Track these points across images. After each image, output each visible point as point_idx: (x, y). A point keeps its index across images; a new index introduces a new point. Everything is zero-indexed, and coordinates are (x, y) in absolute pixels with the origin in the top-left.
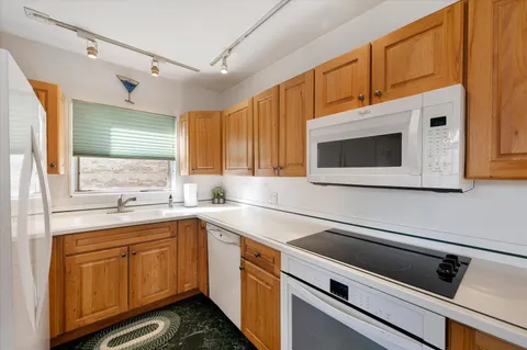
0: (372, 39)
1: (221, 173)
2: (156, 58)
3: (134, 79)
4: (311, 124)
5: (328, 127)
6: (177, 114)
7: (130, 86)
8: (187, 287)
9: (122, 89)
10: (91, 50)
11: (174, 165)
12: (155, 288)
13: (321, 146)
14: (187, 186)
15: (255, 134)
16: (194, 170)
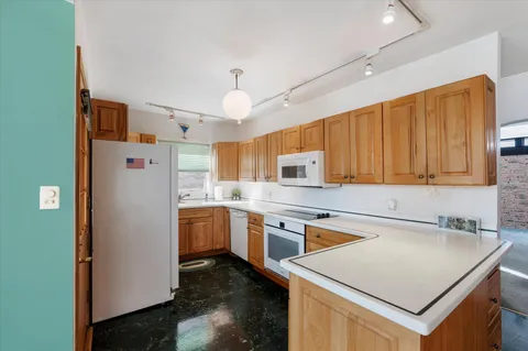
0: (301, 123)
1: (238, 180)
2: (201, 115)
3: (187, 124)
4: (279, 157)
5: (285, 160)
6: (210, 143)
7: (185, 129)
8: (218, 247)
9: (181, 131)
10: (172, 117)
11: (208, 174)
12: (202, 244)
13: (284, 168)
14: (216, 188)
15: (256, 155)
16: (221, 178)
